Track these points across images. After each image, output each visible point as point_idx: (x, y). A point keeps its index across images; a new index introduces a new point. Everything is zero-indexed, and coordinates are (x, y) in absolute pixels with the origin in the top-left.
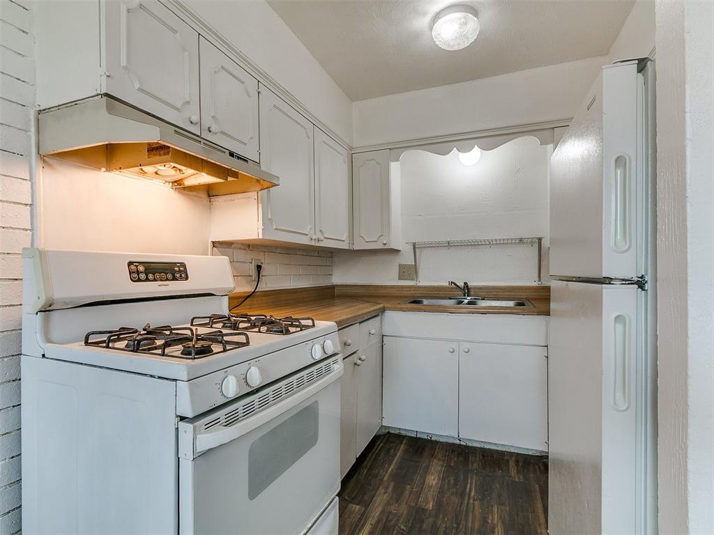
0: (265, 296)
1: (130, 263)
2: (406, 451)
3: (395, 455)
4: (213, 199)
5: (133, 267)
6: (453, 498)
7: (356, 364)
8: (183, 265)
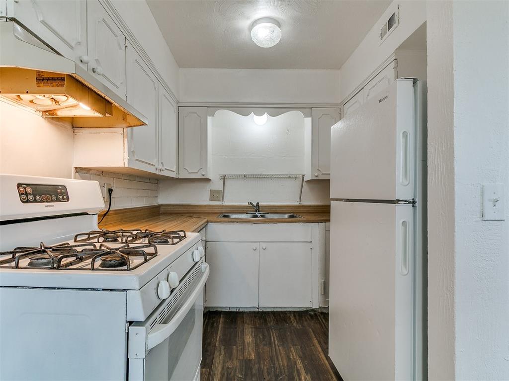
0: (116, 214)
1: (19, 185)
2: (225, 323)
3: (218, 326)
4: (77, 130)
5: (21, 189)
6: (266, 347)
8: (64, 187)
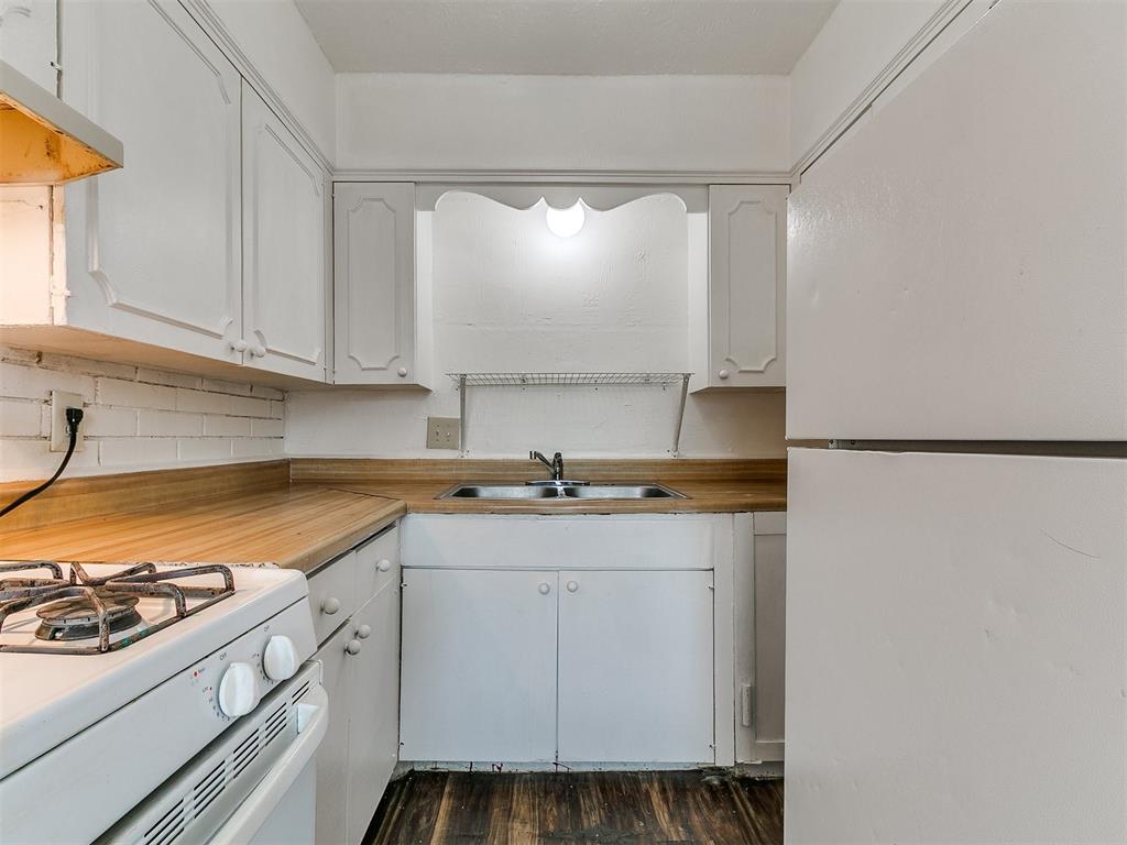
3: (431, 829)
7: (347, 650)
